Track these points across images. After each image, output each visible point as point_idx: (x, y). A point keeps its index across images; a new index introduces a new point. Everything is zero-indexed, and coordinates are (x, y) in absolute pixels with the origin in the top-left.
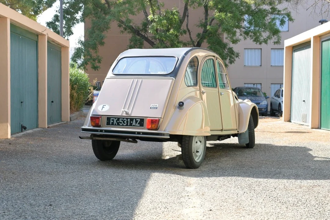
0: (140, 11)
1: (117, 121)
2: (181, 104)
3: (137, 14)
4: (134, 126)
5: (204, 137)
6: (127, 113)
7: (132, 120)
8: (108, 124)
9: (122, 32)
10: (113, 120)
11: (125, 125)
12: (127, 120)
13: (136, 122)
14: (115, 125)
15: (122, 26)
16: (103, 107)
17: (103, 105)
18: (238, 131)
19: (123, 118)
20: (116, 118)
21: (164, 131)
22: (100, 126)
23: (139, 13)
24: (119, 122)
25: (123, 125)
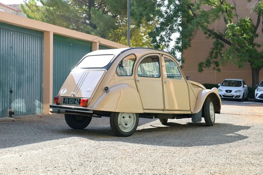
0: (214, 21)
1: (68, 100)
2: (106, 88)
3: (212, 23)
4: (76, 104)
5: (136, 114)
6: (74, 95)
7: (75, 99)
8: (64, 103)
9: (208, 38)
10: (66, 100)
11: (72, 103)
12: (73, 100)
13: (77, 101)
14: (67, 103)
15: (207, 33)
16: (64, 91)
17: (64, 90)
18: (192, 112)
19: (71, 98)
20: (68, 98)
21: (91, 108)
22: (59, 104)
23: (213, 22)
24: (69, 101)
25: (71, 103)
